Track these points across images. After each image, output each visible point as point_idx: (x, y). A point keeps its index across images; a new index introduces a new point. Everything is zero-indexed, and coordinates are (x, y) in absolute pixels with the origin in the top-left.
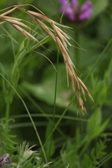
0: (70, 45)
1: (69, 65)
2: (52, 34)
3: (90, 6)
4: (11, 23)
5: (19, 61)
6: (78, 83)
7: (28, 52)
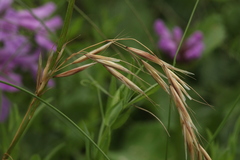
0: (190, 98)
1: (188, 128)
2: (163, 82)
3: (199, 39)
4: (104, 65)
5: (112, 120)
6: (201, 155)
7: (125, 107)
